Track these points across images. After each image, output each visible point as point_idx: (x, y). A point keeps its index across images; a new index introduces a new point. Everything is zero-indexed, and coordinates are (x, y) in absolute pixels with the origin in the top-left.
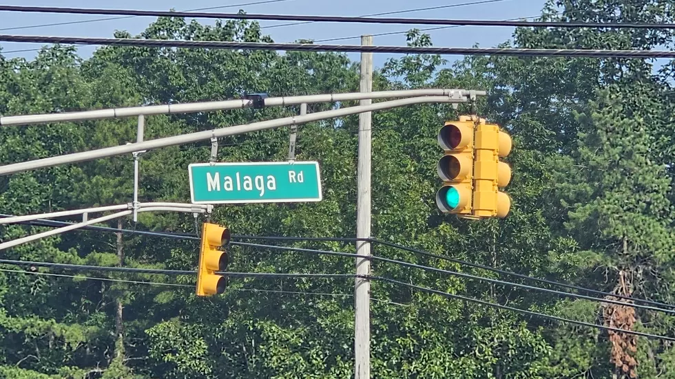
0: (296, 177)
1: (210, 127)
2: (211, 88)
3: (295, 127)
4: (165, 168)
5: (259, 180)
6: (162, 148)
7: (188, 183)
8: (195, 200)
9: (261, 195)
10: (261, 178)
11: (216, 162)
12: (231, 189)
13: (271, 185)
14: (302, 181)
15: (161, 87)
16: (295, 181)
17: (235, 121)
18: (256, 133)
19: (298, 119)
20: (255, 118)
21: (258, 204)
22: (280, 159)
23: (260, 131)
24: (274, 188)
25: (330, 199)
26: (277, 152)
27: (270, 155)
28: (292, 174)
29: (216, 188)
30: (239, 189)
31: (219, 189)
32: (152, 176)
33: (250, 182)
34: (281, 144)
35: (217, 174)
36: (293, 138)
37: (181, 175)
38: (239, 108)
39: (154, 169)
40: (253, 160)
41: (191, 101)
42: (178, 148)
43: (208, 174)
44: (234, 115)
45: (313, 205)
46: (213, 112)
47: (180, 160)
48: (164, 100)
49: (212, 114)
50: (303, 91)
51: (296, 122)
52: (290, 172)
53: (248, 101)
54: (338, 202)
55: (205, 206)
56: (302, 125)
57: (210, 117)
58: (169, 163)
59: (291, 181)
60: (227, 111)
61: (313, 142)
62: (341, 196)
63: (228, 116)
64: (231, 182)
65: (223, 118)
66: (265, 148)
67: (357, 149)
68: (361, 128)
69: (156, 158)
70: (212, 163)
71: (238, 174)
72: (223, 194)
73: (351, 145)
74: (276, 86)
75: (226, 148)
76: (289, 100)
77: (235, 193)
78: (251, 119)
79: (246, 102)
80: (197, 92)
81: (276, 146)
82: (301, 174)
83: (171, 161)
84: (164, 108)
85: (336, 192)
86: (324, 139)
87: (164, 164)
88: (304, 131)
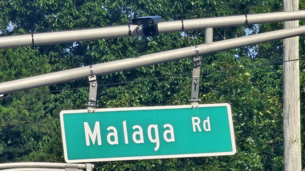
0: (201, 125)
1: (89, 61)
2: (90, 10)
3: (199, 59)
4: (30, 116)
5: (153, 130)
6: (27, 90)
7: (60, 135)
8: (69, 159)
9: (156, 149)
10: (156, 127)
11: (96, 107)
12: (116, 142)
13: (169, 136)
14: (209, 129)
15: (23, 9)
16: (200, 130)
17: (123, 53)
18: (151, 68)
19: (202, 48)
20: (149, 48)
21: (155, 160)
22: (181, 100)
23: (156, 66)
24: (173, 139)
25: (248, 150)
26: (178, 91)
27: (169, 96)
28: (196, 121)
29: (96, 141)
30: (127, 142)
31: (100, 143)
32: (13, 126)
33: (141, 133)
34: (183, 81)
35: (97, 124)
36: (196, 73)
37: (52, 125)
38: (125, 36)
39: (16, 117)
40: (147, 104)
41: (65, 28)
42: (47, 89)
43: (86, 125)
44: (121, 45)
45: (226, 159)
46: (94, 42)
47: (51, 106)
48: (29, 28)
49: (92, 45)
50: (211, 11)
51: (200, 52)
52: (193, 119)
53: (137, 26)
54: (259, 154)
55: (83, 165)
56: (210, 57)
57: (90, 49)
58: (36, 109)
59: (195, 130)
60: (112, 40)
61: (225, 77)
62: (264, 147)
63: (113, 46)
64: (115, 134)
65: (107, 49)
66: (163, 87)
67: (281, 85)
68: (286, 58)
69: (18, 104)
70: (91, 110)
71: (124, 123)
72: (106, 148)
73: (275, 79)
74: (177, 6)
75: (112, 89)
76: (190, 23)
77: (121, 148)
78: (144, 49)
79: (133, 28)
80: (71, 14)
81: (177, 84)
82: (208, 120)
83: (38, 106)
84: (26, 39)
85: (257, 141)
86: (240, 72)
87: (29, 110)
88: (213, 64)
